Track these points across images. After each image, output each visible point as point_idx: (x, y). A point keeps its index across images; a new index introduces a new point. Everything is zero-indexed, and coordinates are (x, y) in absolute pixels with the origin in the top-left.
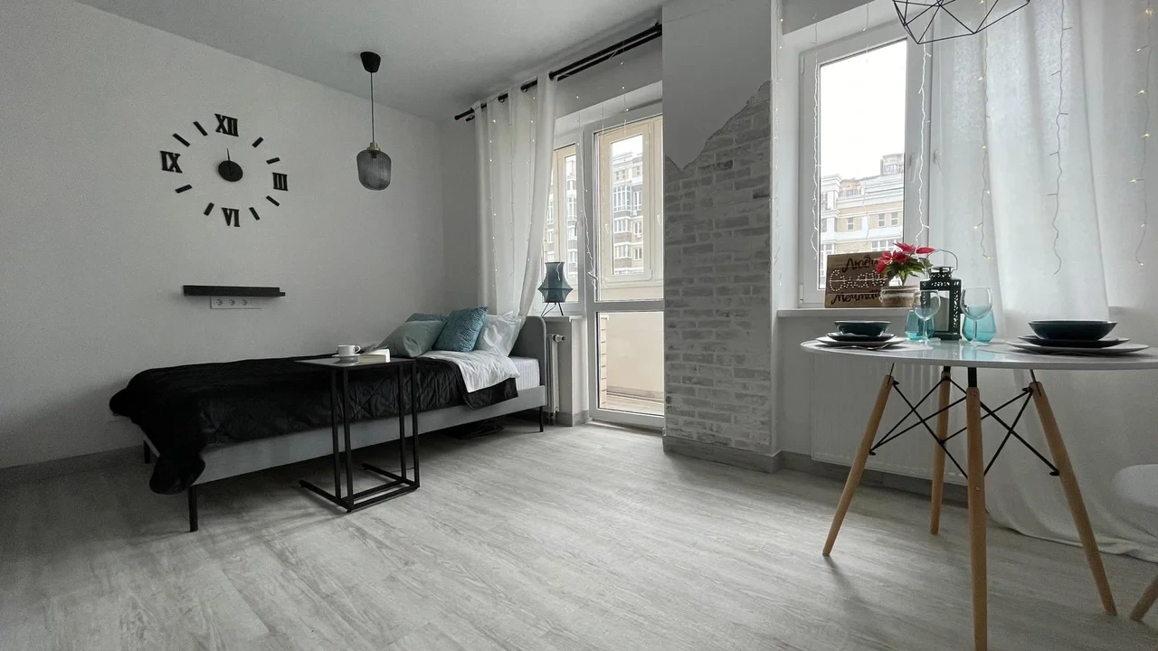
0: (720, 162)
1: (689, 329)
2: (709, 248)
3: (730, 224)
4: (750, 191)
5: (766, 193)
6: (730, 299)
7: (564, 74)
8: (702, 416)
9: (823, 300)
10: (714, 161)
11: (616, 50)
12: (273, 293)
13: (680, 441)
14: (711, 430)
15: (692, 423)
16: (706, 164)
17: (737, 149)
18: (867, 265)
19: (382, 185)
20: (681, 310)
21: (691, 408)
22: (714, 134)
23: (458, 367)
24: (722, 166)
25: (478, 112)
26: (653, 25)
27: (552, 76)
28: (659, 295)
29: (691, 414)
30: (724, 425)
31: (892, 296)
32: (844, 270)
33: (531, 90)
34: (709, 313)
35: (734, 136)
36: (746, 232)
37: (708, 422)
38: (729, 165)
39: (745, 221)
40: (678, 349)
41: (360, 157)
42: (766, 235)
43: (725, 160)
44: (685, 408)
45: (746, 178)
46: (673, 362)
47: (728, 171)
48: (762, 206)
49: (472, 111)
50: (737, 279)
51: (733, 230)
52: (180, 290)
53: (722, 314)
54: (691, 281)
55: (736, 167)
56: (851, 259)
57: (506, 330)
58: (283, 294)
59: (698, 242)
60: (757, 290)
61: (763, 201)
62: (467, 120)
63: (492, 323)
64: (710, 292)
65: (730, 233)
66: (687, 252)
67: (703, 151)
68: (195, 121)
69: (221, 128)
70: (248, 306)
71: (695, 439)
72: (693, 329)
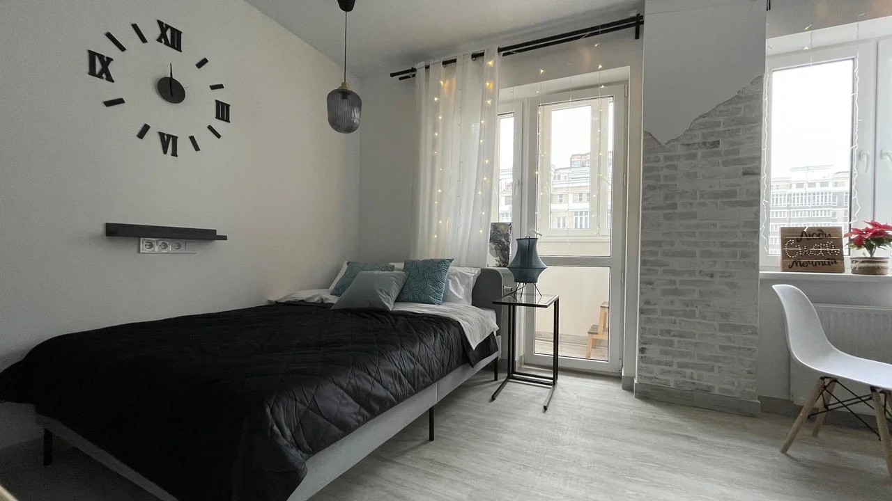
0: (705, 141)
1: (667, 287)
2: (694, 216)
3: (716, 195)
4: (740, 169)
5: (756, 171)
6: (715, 262)
8: (681, 365)
10: (699, 140)
11: (589, 33)
13: (656, 388)
14: (692, 378)
15: (669, 372)
16: (690, 142)
17: (724, 131)
18: (821, 237)
20: (660, 269)
21: (669, 359)
22: (700, 117)
23: (458, 322)
24: (708, 145)
25: (421, 72)
26: (634, 14)
27: (500, 50)
29: (667, 364)
30: (705, 374)
32: (798, 241)
33: (480, 59)
34: (691, 273)
35: (722, 119)
36: (734, 204)
37: (688, 371)
38: (715, 144)
39: (733, 194)
40: (655, 304)
41: (331, 96)
42: (756, 208)
43: (711, 139)
44: (663, 358)
45: (735, 157)
46: (650, 316)
47: (715, 149)
48: (752, 182)
49: (414, 70)
50: (723, 245)
51: (718, 201)
52: (101, 230)
53: (707, 275)
54: (672, 244)
55: (722, 147)
56: (804, 232)
57: (467, 280)
58: (224, 238)
59: (680, 210)
60: (744, 255)
61: (751, 178)
62: (400, 79)
63: (454, 275)
64: (693, 255)
65: (716, 203)
66: (666, 217)
67: (687, 130)
68: (134, 23)
69: (162, 38)
70: (182, 250)
71: (672, 386)
72: (673, 287)
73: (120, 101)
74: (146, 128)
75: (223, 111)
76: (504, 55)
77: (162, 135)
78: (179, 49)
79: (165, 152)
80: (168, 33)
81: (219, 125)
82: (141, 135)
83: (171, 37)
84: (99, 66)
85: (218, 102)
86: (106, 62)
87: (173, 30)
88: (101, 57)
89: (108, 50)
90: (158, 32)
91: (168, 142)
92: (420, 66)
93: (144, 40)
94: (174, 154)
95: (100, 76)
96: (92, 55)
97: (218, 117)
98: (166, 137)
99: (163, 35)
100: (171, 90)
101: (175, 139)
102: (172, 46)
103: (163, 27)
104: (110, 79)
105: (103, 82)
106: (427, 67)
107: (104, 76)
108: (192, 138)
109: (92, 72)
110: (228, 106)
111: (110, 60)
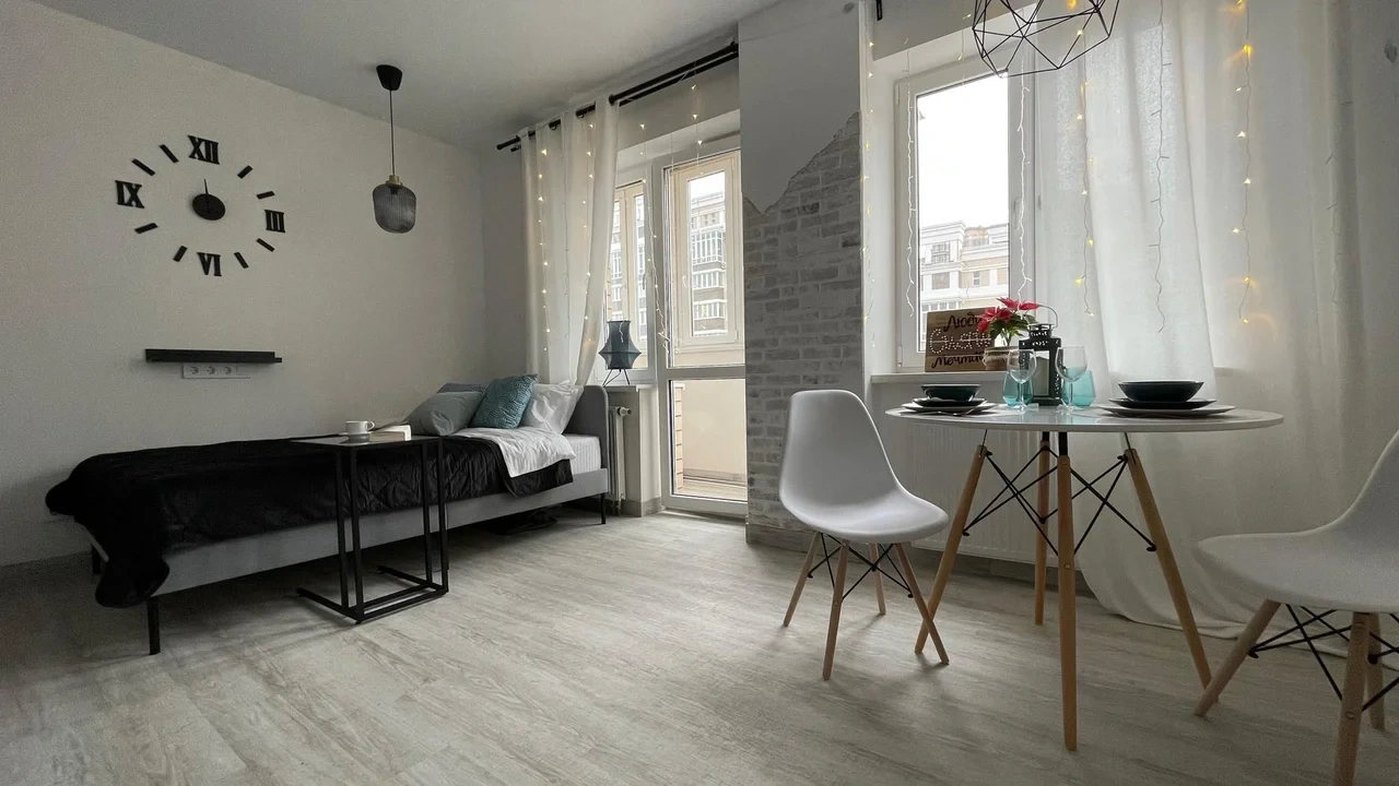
0: (805, 204)
1: (773, 399)
2: (794, 304)
3: (817, 276)
4: (840, 238)
5: (856, 240)
6: (818, 364)
7: (627, 98)
9: (922, 362)
10: (799, 204)
11: (686, 73)
12: (267, 358)
13: (764, 528)
16: (790, 207)
17: (823, 190)
18: (971, 323)
19: (405, 227)
20: (764, 376)
22: (799, 172)
23: (498, 446)
24: (807, 210)
25: (525, 141)
26: (728, 44)
27: (612, 100)
28: (739, 359)
29: (776, 498)
31: (995, 357)
32: (946, 329)
33: (589, 115)
34: (794, 379)
35: (820, 174)
36: (835, 286)
38: (815, 208)
39: (832, 273)
40: (761, 421)
41: (378, 193)
42: (856, 290)
43: (810, 202)
45: (834, 223)
46: (757, 437)
47: (815, 215)
48: (852, 256)
49: (518, 139)
50: (827, 340)
51: (820, 283)
52: (142, 356)
53: (810, 380)
54: (775, 342)
55: (822, 211)
56: (952, 317)
57: (559, 401)
58: (280, 360)
59: (782, 298)
60: (848, 352)
61: (851, 250)
62: (513, 150)
63: (542, 394)
64: (795, 355)
65: (817, 286)
66: (770, 308)
67: (786, 192)
68: (161, 144)
69: (196, 153)
70: (233, 374)
71: (782, 526)
72: (778, 398)
73: (153, 226)
74: (182, 250)
75: (275, 221)
76: (621, 104)
77: (201, 255)
78: (216, 161)
79: (207, 273)
80: (202, 148)
81: (271, 237)
82: (178, 258)
83: (207, 151)
84: (128, 194)
85: (268, 213)
86: (134, 189)
87: (208, 143)
88: (129, 185)
89: (135, 176)
90: (190, 148)
91: (209, 262)
92: (523, 133)
93: (174, 160)
94: (218, 273)
95: (129, 204)
96: (120, 184)
97: (269, 228)
98: (206, 257)
99: (196, 150)
100: (209, 207)
101: (217, 258)
102: (208, 160)
103: (195, 142)
104: (140, 205)
105: (134, 209)
106: (532, 134)
107: (134, 203)
108: (238, 255)
109: (121, 201)
110: (281, 214)
111: (138, 186)
